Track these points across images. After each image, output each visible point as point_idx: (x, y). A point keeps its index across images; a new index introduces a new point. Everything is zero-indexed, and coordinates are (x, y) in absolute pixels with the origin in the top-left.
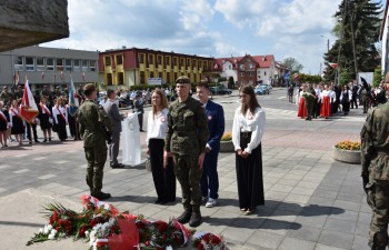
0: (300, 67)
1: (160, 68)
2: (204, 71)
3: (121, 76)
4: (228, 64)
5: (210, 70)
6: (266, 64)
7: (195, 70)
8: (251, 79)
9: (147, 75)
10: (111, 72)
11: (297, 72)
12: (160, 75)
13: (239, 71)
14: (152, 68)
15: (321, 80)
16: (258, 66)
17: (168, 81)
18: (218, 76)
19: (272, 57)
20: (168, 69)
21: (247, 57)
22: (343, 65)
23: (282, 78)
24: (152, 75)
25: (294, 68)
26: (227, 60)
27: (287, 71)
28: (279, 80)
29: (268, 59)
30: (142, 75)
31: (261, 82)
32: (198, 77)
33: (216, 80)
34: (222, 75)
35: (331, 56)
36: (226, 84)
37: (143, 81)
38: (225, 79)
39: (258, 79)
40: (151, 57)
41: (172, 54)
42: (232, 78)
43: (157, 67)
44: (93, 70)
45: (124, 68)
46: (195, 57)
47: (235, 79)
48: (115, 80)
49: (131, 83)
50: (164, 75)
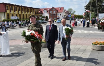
0: (75, 12)
1: (16, 12)
2: (35, 14)
4: (45, 11)
5: (38, 13)
6: (61, 11)
7: (32, 13)
8: (55, 17)
9: (10, 15)
11: (73, 14)
12: (17, 15)
13: (50, 14)
14: (12, 12)
15: (83, 17)
16: (58, 12)
17: (20, 18)
18: (41, 16)
19: (63, 8)
20: (20, 12)
21: (53, 8)
22: (92, 11)
23: (67, 16)
24: (13, 15)
25: (72, 13)
26: (45, 9)
27: (69, 14)
28: (66, 17)
29: (62, 9)
30: (8, 15)
31: (59, 18)
33: (41, 18)
34: (43, 15)
35: (87, 7)
36: (45, 19)
37: (8, 17)
38: (44, 17)
39: (58, 17)
40: (12, 7)
41: (21, 6)
42: (47, 17)
43: (15, 12)
46: (31, 8)
47: (48, 17)
49: (3, 19)
50: (18, 15)
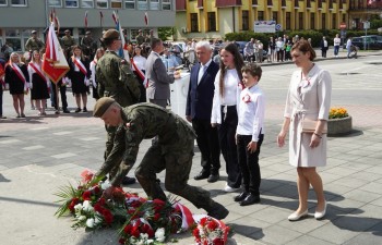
1: (276, 5)
2: (350, 9)
3: (211, 18)
5: (360, 8)
7: (335, 9)
9: (253, 17)
10: (197, 10)
12: (276, 16)
14: (261, 5)
20: (289, 6)
24: (261, 17)
30: (246, 16)
32: (339, 19)
37: (246, 26)
43: (270, 3)
44: (168, 7)
45: (217, 5)
48: (203, 23)
49: (228, 30)
50: (282, 17)
